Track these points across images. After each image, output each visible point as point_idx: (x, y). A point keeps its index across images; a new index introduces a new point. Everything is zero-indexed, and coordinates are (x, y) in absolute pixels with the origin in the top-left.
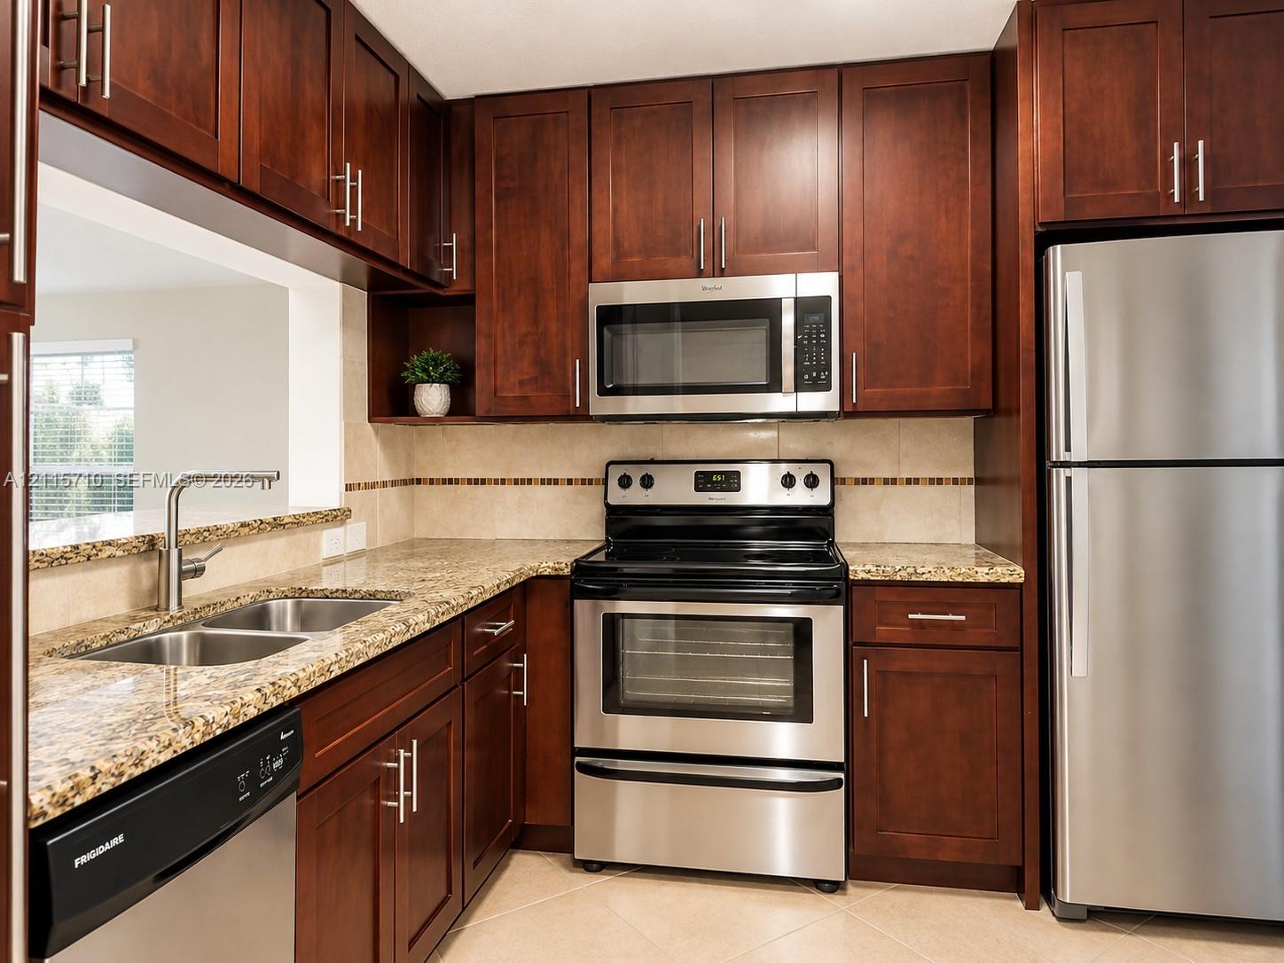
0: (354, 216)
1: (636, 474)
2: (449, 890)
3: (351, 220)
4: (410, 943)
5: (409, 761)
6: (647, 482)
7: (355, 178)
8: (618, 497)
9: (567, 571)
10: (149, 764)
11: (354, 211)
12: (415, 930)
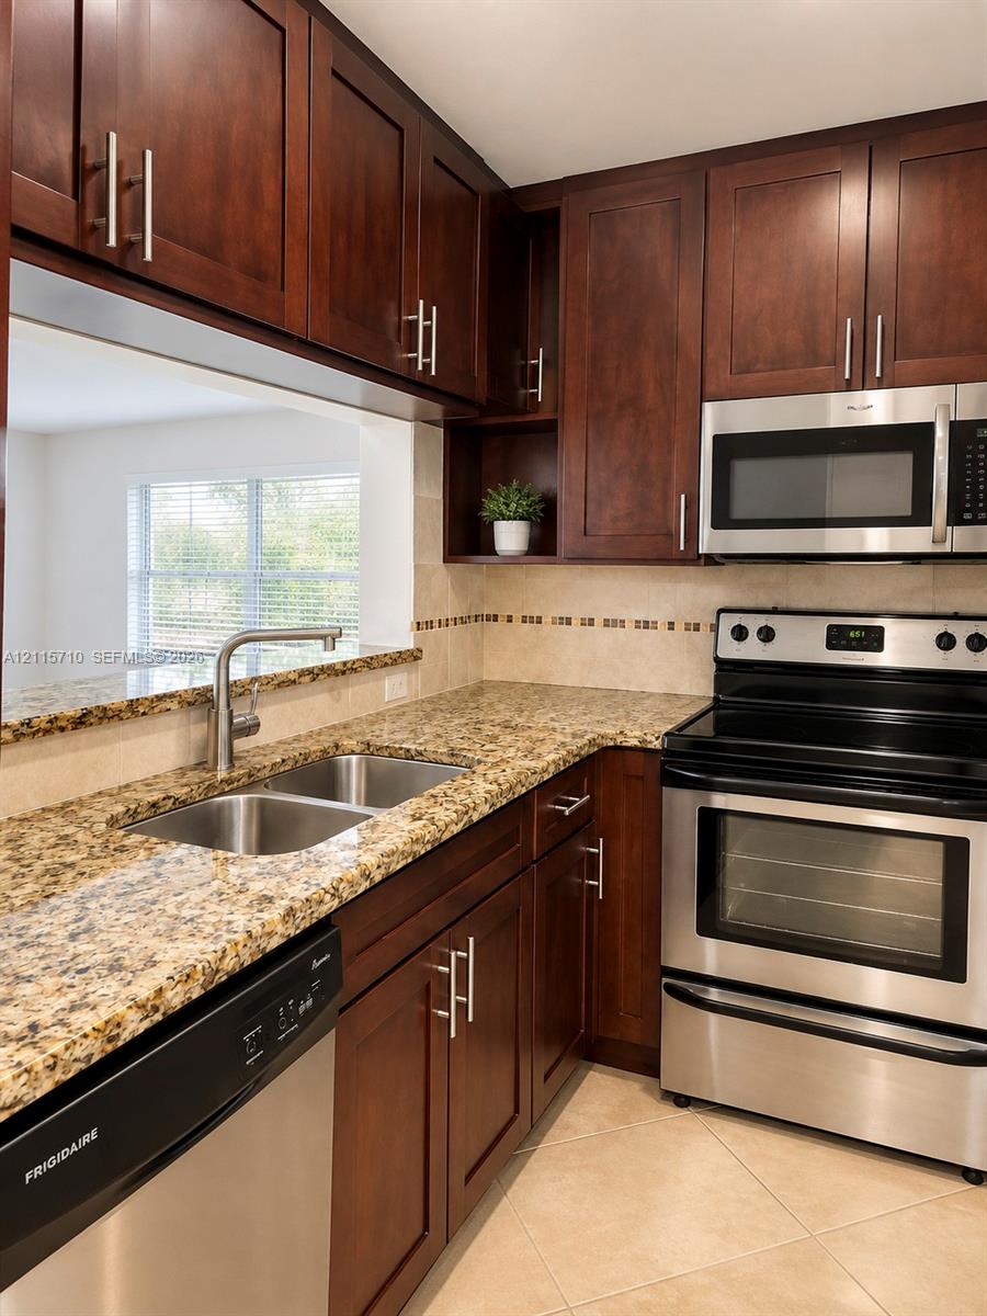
0: (426, 359)
1: (753, 623)
2: (517, 1110)
3: (424, 364)
4: (466, 1178)
5: (463, 963)
6: (767, 635)
7: (428, 317)
8: (732, 650)
9: (657, 744)
10: (126, 1036)
11: (427, 354)
12: (473, 1161)
